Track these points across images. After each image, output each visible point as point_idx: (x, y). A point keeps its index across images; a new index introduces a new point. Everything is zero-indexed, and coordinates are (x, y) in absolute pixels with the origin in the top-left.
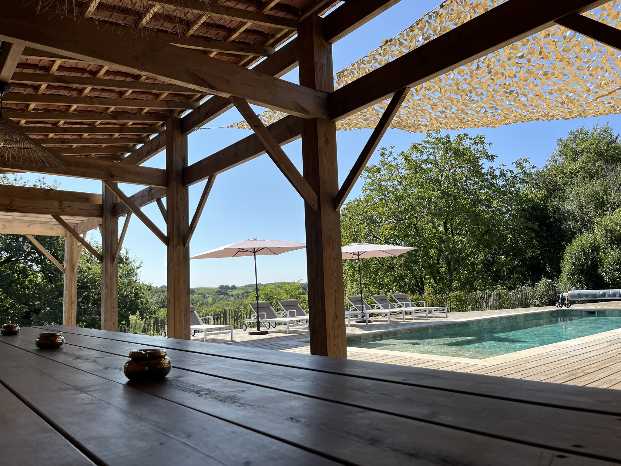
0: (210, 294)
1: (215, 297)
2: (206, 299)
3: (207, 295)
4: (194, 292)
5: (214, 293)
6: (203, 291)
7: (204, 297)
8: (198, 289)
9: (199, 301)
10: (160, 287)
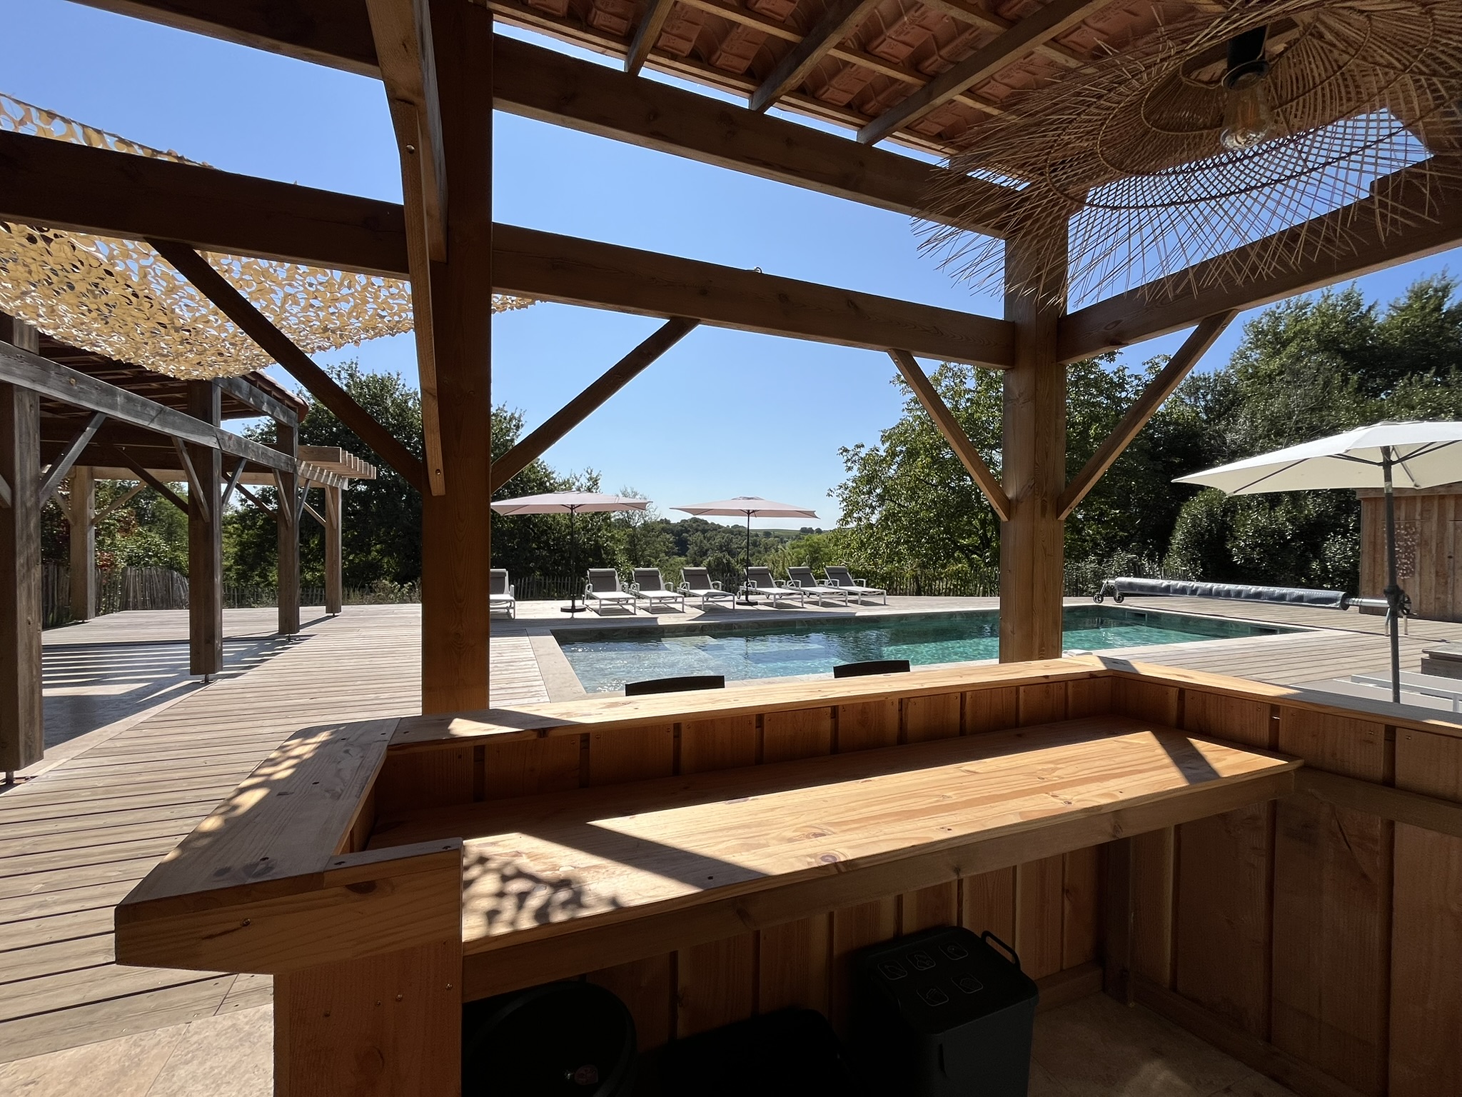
0: (788, 538)
1: (794, 542)
2: (784, 544)
7: (782, 541)
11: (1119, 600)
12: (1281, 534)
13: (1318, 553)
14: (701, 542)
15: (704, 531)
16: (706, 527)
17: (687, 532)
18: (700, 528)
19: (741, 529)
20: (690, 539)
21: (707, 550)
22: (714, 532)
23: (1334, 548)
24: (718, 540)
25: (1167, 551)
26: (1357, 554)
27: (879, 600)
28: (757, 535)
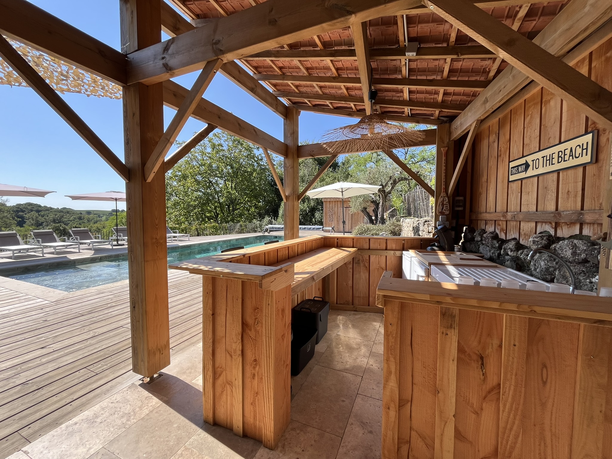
0: (104, 215)
1: (108, 217)
2: (101, 218)
3: (101, 215)
4: (91, 213)
5: (107, 214)
6: (98, 213)
7: (99, 216)
8: (94, 211)
9: (93, 219)
10: (61, 209)
11: (269, 233)
12: (306, 210)
13: (313, 215)
14: (37, 217)
15: (38, 211)
16: (40, 209)
17: (23, 211)
18: (34, 209)
19: (69, 210)
20: (26, 216)
21: (43, 223)
22: (47, 212)
23: (317, 215)
24: (51, 216)
25: (278, 217)
26: (322, 216)
27: (187, 239)
28: (81, 214)
